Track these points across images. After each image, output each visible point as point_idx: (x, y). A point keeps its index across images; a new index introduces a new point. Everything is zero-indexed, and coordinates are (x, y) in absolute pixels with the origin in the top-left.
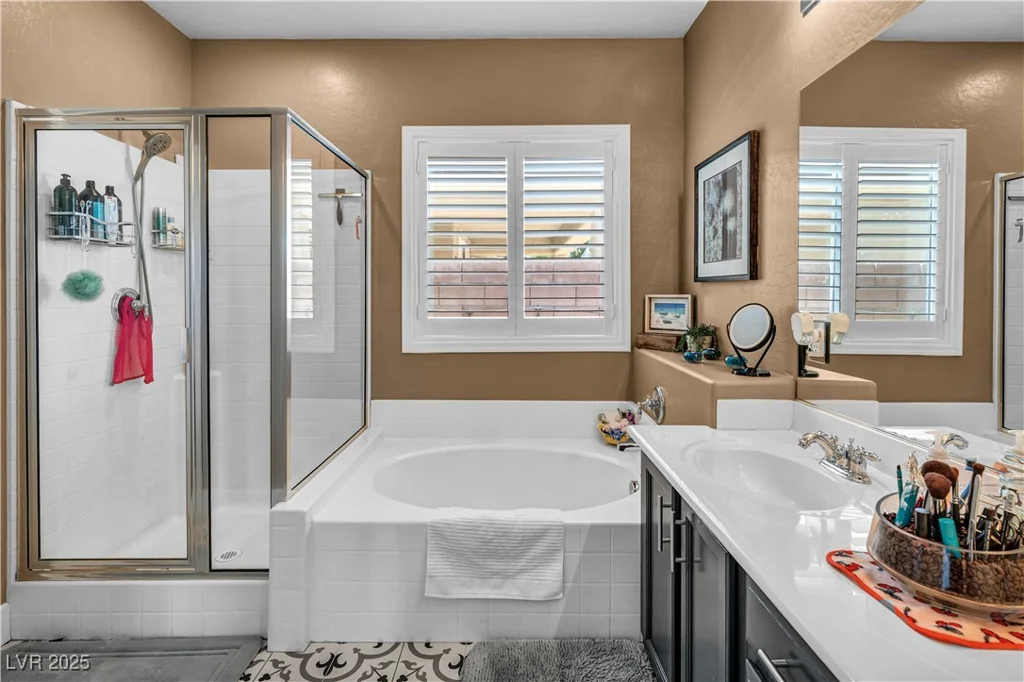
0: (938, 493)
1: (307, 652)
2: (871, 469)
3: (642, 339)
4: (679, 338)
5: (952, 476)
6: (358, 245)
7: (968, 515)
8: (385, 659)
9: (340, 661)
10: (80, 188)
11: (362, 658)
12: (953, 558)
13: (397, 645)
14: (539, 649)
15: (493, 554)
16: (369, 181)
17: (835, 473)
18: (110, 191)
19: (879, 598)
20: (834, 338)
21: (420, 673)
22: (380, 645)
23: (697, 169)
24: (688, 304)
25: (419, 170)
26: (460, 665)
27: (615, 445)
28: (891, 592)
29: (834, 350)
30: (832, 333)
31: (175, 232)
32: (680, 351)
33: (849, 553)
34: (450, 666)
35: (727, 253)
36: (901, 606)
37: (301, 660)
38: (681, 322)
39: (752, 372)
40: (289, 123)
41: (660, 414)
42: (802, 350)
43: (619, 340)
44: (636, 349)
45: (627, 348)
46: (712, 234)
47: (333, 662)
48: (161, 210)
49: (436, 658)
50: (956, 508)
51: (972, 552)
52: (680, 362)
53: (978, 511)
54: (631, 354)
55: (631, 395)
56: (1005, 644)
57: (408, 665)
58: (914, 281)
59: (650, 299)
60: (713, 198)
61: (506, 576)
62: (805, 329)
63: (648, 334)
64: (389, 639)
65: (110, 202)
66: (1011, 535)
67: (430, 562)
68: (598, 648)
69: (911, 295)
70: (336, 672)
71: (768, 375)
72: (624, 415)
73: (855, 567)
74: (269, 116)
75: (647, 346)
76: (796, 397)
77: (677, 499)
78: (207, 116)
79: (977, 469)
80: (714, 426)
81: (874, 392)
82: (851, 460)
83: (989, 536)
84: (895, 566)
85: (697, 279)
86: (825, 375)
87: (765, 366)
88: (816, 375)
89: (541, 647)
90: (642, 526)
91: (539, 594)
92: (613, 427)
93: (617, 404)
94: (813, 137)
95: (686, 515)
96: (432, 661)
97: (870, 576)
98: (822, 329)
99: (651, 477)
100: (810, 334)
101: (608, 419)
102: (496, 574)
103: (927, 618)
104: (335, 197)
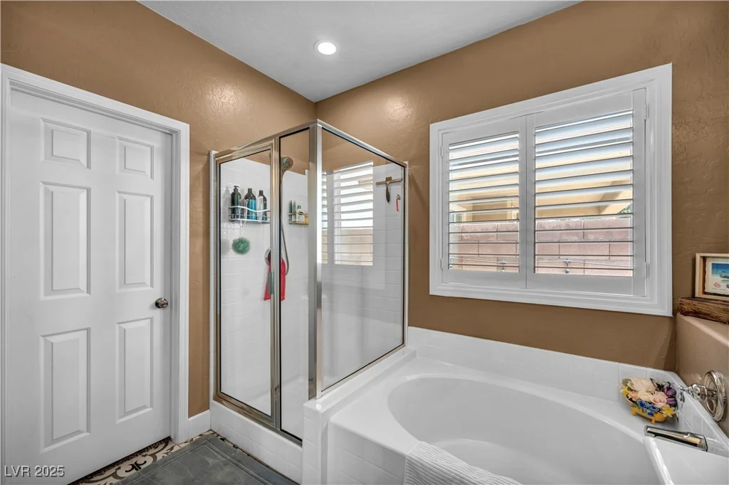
3: (690, 304)
10: (244, 193)
16: (407, 169)
18: (261, 193)
25: (444, 154)
44: (679, 315)
45: (667, 312)
48: (293, 201)
54: (673, 321)
55: (674, 364)
59: (704, 259)
63: (700, 299)
65: (259, 199)
72: (660, 388)
74: (308, 129)
75: (697, 314)
78: (280, 137)
92: (644, 398)
93: (650, 372)
101: (635, 387)
104: (386, 183)
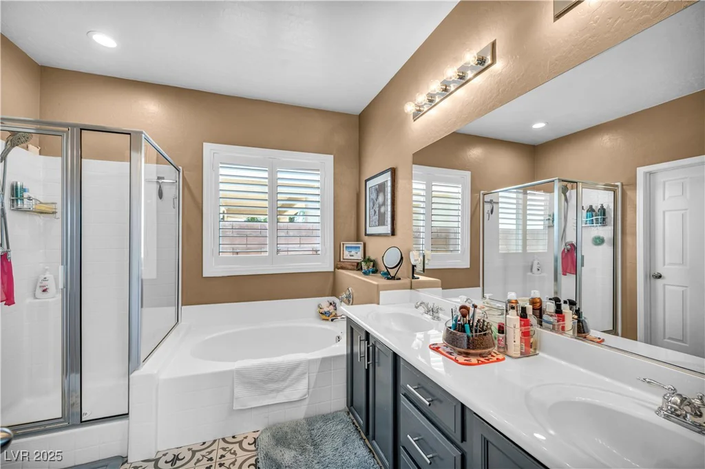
0: (464, 316)
1: (157, 457)
2: (441, 315)
3: (339, 265)
4: (358, 264)
5: (468, 309)
6: (174, 212)
7: (473, 323)
8: (209, 450)
9: (180, 457)
11: (194, 453)
12: (468, 337)
13: (215, 441)
14: (297, 425)
15: (272, 381)
16: (181, 172)
17: (428, 317)
19: (446, 356)
20: (426, 262)
21: (232, 451)
22: (204, 443)
23: (366, 181)
24: (361, 246)
25: (214, 169)
26: (255, 442)
27: (328, 320)
28: (450, 353)
29: (426, 268)
30: (426, 259)
31: (29, 199)
32: (359, 270)
33: (436, 344)
34: (249, 444)
35: (381, 222)
36: (454, 357)
37: (154, 462)
38: (358, 256)
39: (393, 278)
40: (143, 140)
41: (350, 301)
42: (414, 267)
43: (327, 265)
44: (336, 269)
45: (332, 270)
46: (373, 213)
47: (176, 458)
48: (19, 183)
49: (240, 443)
50: (469, 321)
51: (474, 334)
52: (360, 275)
53: (476, 321)
54: (334, 272)
55: (334, 293)
56: (483, 363)
57: (224, 449)
58: (452, 236)
59: (343, 244)
60: (374, 196)
61: (278, 391)
62: (415, 258)
63: (342, 262)
64: (209, 439)
66: (485, 327)
67: (236, 390)
68: (326, 418)
69: (452, 242)
70: (179, 463)
71: (400, 279)
72: (331, 304)
73: (439, 348)
74: (130, 134)
75: (342, 268)
76: (411, 288)
77: (367, 334)
78: (81, 129)
79: (475, 307)
80: (378, 304)
81: (440, 285)
82: (433, 311)
83: (479, 328)
84: (451, 344)
85: (366, 235)
86: (422, 278)
87: (399, 275)
88: (418, 278)
89: (297, 423)
90: (347, 355)
91: (296, 397)
92: (326, 310)
93: (327, 298)
94: (418, 170)
95: (372, 342)
96: (238, 444)
97: (444, 350)
98: (422, 258)
99: (352, 328)
100: (418, 260)
101: (323, 307)
102: (273, 391)
103: (461, 359)
104: (157, 182)
